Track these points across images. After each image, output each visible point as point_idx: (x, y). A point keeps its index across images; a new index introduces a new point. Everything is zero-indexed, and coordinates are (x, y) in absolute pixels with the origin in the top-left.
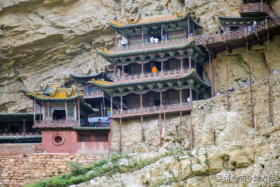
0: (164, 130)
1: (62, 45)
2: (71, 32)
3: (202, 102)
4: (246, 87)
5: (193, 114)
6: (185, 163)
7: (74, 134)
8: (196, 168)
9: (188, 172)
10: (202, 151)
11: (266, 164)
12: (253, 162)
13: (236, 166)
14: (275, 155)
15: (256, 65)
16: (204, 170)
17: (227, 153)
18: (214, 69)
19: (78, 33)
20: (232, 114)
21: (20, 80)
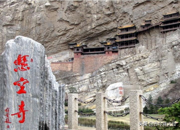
0: (129, 51)
1: (106, 32)
2: (109, 29)
3: (137, 44)
4: (146, 40)
5: (136, 47)
6: (135, 58)
7: (111, 52)
8: (137, 59)
9: (135, 60)
10: (138, 55)
11: (151, 58)
12: (148, 57)
13: (145, 58)
14: (153, 55)
15: (148, 35)
16: (138, 60)
17: (143, 55)
18: (140, 38)
19: (110, 29)
20: (144, 47)
21: (98, 39)
